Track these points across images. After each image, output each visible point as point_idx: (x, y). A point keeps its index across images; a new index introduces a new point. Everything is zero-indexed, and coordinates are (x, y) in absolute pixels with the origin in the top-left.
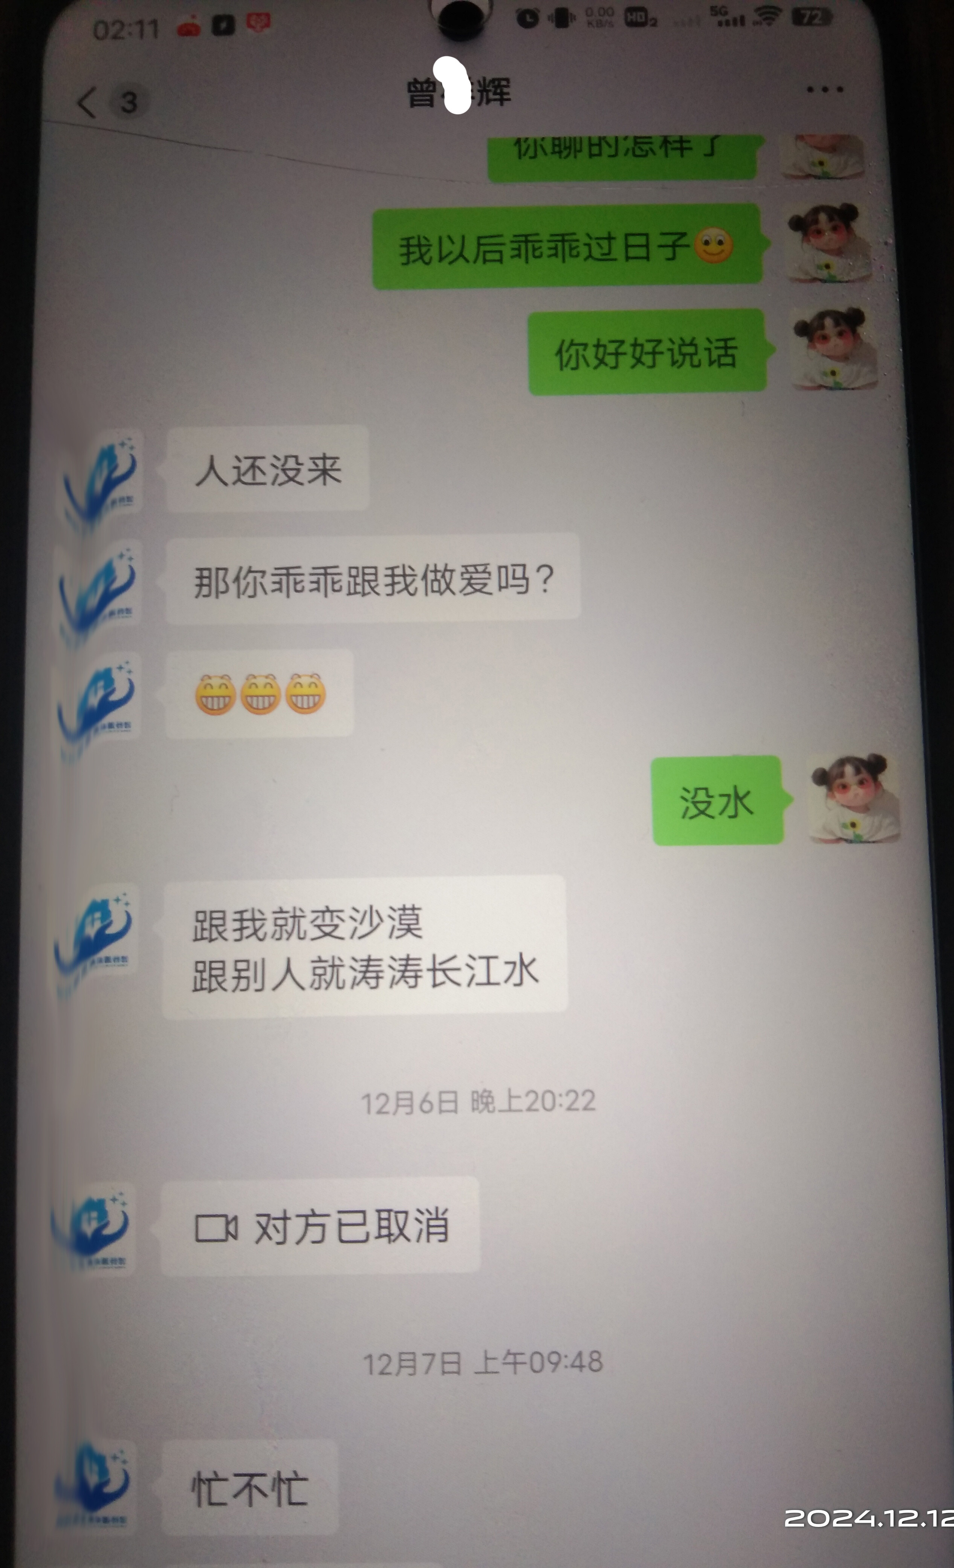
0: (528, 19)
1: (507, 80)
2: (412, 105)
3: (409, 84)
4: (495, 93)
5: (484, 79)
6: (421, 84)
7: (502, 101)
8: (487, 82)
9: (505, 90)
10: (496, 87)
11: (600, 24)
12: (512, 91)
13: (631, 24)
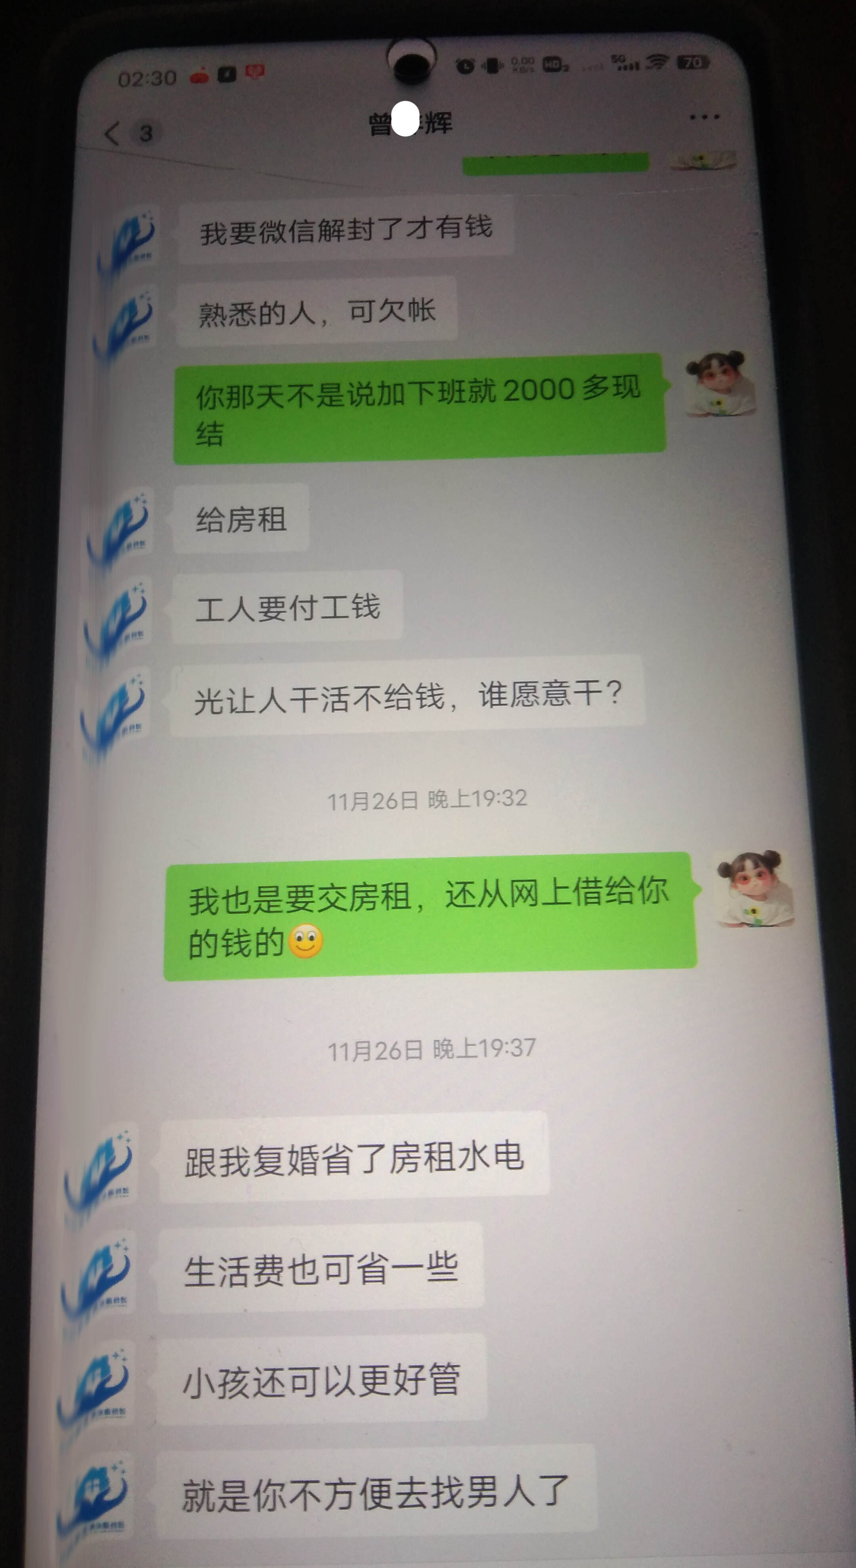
0: (466, 67)
1: (450, 114)
2: (373, 134)
3: (371, 118)
4: (439, 124)
5: (431, 113)
6: (381, 117)
7: (445, 130)
8: (433, 115)
9: (448, 121)
10: (440, 119)
11: (523, 70)
12: (454, 122)
13: (548, 70)
